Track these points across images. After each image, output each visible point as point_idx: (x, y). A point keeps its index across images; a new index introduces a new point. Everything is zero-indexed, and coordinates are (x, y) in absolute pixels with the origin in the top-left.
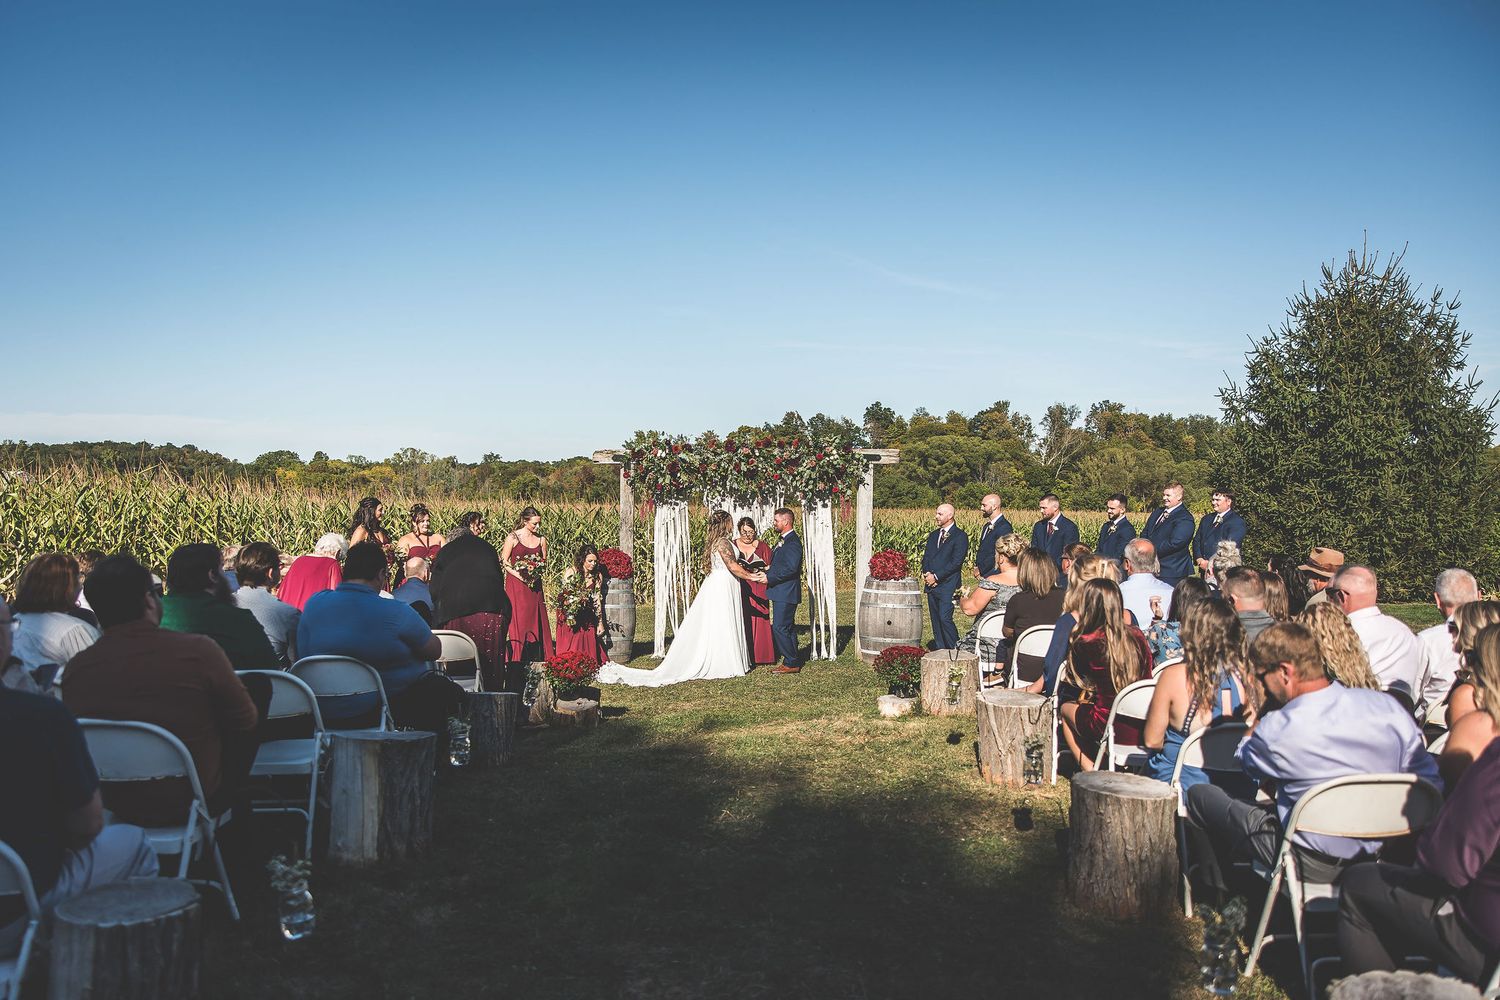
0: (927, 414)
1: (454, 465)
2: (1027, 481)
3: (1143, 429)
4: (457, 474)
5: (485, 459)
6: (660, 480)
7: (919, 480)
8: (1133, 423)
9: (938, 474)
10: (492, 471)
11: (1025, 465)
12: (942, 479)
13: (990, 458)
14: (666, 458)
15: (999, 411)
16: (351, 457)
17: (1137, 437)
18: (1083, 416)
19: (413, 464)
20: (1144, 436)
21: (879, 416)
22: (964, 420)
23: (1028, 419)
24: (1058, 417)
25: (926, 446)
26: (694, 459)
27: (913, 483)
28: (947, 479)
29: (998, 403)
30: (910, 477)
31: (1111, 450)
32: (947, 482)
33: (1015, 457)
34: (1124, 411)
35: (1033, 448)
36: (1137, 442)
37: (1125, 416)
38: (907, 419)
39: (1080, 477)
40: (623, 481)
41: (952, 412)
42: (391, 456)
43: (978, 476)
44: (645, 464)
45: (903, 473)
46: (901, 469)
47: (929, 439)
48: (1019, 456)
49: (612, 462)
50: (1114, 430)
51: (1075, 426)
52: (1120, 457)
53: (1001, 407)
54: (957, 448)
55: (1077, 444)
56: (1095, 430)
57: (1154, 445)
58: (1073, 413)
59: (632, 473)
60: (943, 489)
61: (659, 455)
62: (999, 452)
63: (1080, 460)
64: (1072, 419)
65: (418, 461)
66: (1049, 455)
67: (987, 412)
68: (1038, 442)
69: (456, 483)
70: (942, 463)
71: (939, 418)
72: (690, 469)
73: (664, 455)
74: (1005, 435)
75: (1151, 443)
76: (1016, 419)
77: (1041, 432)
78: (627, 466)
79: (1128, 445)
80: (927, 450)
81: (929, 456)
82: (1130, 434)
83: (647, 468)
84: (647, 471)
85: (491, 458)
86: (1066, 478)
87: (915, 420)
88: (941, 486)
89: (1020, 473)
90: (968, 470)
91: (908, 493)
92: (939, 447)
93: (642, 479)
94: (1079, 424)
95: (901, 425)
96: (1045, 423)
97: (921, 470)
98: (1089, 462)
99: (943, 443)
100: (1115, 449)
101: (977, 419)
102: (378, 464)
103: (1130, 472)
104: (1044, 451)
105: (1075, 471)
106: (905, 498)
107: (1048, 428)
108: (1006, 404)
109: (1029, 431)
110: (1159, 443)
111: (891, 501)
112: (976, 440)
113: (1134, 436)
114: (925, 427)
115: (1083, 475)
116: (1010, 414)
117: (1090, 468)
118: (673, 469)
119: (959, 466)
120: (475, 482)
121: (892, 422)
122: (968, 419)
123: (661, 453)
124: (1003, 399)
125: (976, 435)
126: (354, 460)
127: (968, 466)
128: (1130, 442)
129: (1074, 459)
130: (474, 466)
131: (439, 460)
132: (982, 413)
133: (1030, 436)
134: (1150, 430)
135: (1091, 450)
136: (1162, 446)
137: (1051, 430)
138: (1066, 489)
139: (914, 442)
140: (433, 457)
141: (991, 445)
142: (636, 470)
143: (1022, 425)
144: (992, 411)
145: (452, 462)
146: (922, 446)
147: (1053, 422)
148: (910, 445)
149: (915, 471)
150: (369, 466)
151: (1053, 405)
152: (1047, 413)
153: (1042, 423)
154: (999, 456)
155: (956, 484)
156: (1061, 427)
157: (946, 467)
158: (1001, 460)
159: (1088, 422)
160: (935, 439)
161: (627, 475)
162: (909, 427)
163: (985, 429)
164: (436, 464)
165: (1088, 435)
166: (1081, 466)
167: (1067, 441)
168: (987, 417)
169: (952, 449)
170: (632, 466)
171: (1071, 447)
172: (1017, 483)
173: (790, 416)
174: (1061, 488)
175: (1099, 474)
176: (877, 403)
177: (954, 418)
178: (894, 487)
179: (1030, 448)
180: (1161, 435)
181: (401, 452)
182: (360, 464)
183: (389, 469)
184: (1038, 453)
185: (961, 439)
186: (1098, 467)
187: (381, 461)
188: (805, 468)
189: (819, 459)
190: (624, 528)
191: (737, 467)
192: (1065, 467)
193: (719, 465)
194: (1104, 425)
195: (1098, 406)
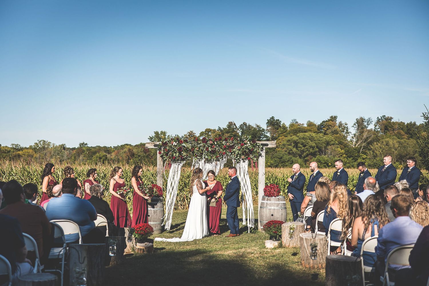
0: (297, 122)
1: (64, 148)
2: (346, 155)
3: (402, 129)
4: (66, 153)
5: (80, 145)
6: (174, 154)
7: (294, 155)
8: (397, 126)
9: (303, 152)
10: (83, 151)
11: (345, 147)
12: (305, 154)
13: (328, 143)
14: (177, 145)
15: (332, 121)
16: (13, 145)
17: (400, 133)
18: (373, 123)
19: (44, 148)
20: (402, 132)
21: (273, 123)
22: (315, 125)
23: (346, 124)
24: (360, 123)
25: (297, 138)
26: (189, 146)
27: (290, 156)
28: (307, 154)
29: (332, 117)
30: (289, 153)
31: (387, 139)
32: (307, 155)
33: (340, 143)
34: (393, 121)
35: (349, 138)
36: (399, 136)
37: (393, 123)
38: (287, 125)
39: (372, 153)
40: (158, 156)
41: (309, 121)
42: (33, 144)
43: (322, 152)
44: (168, 148)
45: (286, 151)
46: (285, 149)
47: (298, 135)
48: (342, 143)
49: (153, 147)
50: (388, 130)
51: (369, 128)
52: (391, 143)
53: (333, 119)
54: (312, 139)
55: (370, 136)
56: (379, 130)
57: (408, 137)
58: (369, 122)
59: (162, 152)
60: (306, 159)
61: (174, 144)
62: (332, 141)
63: (371, 145)
64: (368, 125)
65: (46, 146)
66: (357, 142)
67: (326, 121)
68: (351, 136)
69: (65, 157)
70: (305, 146)
71: (303, 124)
72: (187, 150)
73: (176, 144)
74: (335, 132)
75: (406, 136)
76: (341, 125)
77: (353, 131)
78: (160, 149)
79: (395, 137)
80: (297, 140)
81: (298, 143)
82: (396, 132)
83: (169, 150)
84: (169, 151)
85: (82, 145)
86: (365, 153)
87: (292, 125)
88: (304, 157)
89: (343, 151)
90: (317, 150)
91: (288, 161)
92: (303, 138)
93: (167, 155)
94: (371, 127)
95: (284, 128)
96: (355, 126)
97: (294, 150)
98: (376, 146)
99: (305, 137)
100: (389, 139)
101: (322, 125)
102: (26, 148)
103: (396, 150)
104: (354, 140)
105: (369, 150)
106: (287, 164)
107: (356, 129)
108: (335, 117)
109: (347, 130)
110: (410, 136)
111: (280, 165)
112: (321, 135)
113: (398, 133)
114: (296, 129)
115: (373, 152)
116: (338, 123)
117: (377, 148)
118: (180, 150)
119: (313, 148)
120: (75, 157)
121: (280, 127)
122: (317, 125)
123: (174, 143)
124: (334, 115)
125: (321, 132)
126: (14, 146)
127: (317, 147)
128: (396, 135)
129: (369, 144)
130: (74, 149)
131: (56, 146)
132: (324, 122)
133: (347, 133)
134: (406, 129)
135: (377, 139)
136: (411, 137)
137: (358, 129)
138: (365, 159)
139: (291, 136)
140: (54, 144)
141: (329, 137)
142: (164, 151)
143: (343, 127)
144: (329, 120)
145: (63, 147)
146: (295, 138)
147: (359, 126)
148: (289, 138)
149: (291, 150)
150: (22, 149)
151: (359, 118)
152: (356, 121)
153: (353, 126)
154: (332, 142)
155: (312, 157)
156: (362, 128)
157: (307, 148)
158: (333, 144)
159: (376, 126)
160: (301, 135)
161: (160, 153)
162: (288, 129)
163: (326, 129)
164: (55, 148)
165: (376, 132)
166: (372, 147)
167: (365, 135)
168: (326, 124)
169: (310, 139)
170: (162, 149)
171: (367, 138)
172: (341, 156)
173: (231, 124)
174: (363, 158)
175: (381, 151)
176: (273, 117)
177: (310, 124)
178: (281, 158)
179: (348, 139)
180: (411, 132)
181: (38, 142)
182: (17, 148)
183: (31, 151)
184: (351, 141)
185: (314, 135)
186: (381, 148)
187: (28, 146)
188: (236, 149)
189: (242, 145)
190: (159, 176)
191: (207, 149)
192: (365, 148)
193: (199, 148)
194: (383, 127)
195: (380, 118)
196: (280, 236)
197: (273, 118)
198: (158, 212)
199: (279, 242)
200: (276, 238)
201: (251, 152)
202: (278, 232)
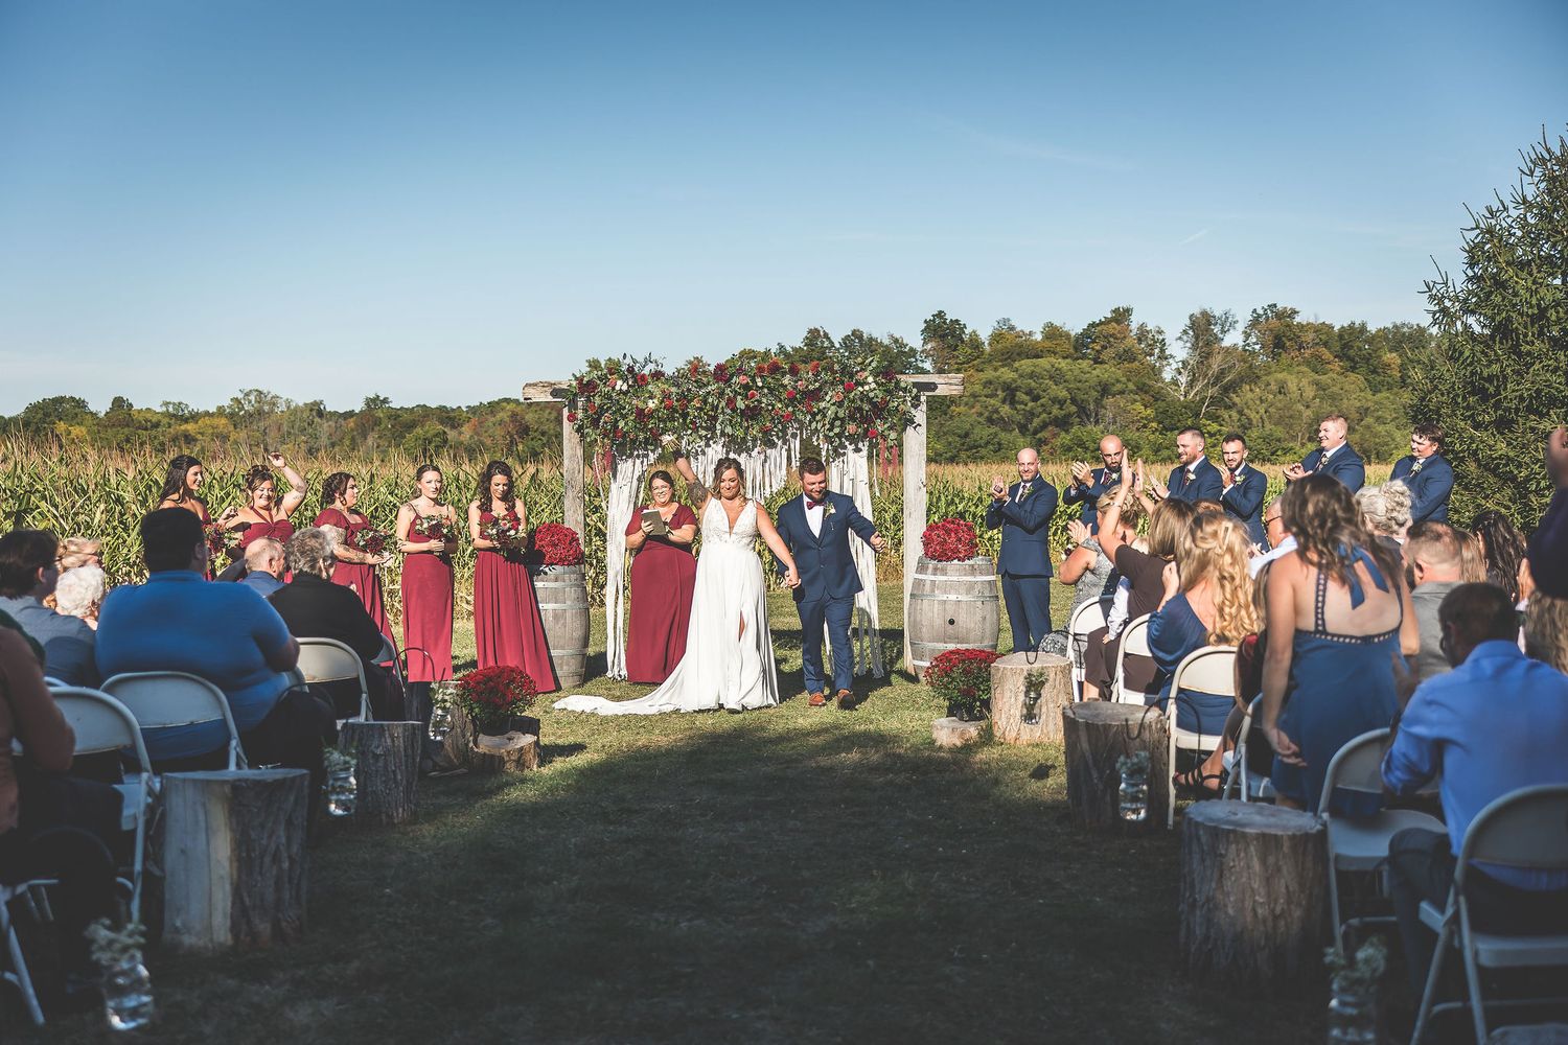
0: (1012, 328)
1: (320, 414)
2: (1159, 423)
3: (1326, 344)
4: (325, 427)
5: (367, 404)
6: (621, 424)
7: (1005, 425)
8: (1310, 336)
9: (1032, 414)
10: (377, 422)
11: (1156, 400)
12: (1036, 422)
13: (1105, 390)
14: (628, 391)
15: (1118, 322)
16: (167, 404)
17: (1318, 358)
18: (1241, 327)
19: (260, 412)
20: (1327, 355)
21: (943, 332)
22: (1068, 336)
23: (1160, 332)
24: (1202, 329)
25: (1013, 375)
27: (994, 429)
28: (1044, 422)
29: (1116, 311)
30: (990, 421)
31: (1280, 376)
32: (1044, 426)
33: (1142, 389)
34: (1298, 319)
35: (1168, 375)
36: (1317, 365)
37: (1301, 326)
38: (985, 335)
39: (1234, 414)
40: (567, 427)
41: (1050, 325)
42: (226, 402)
43: (1088, 417)
44: (597, 401)
45: (980, 414)
46: (978, 408)
47: (1016, 364)
48: (1148, 388)
49: (550, 399)
50: (1283, 347)
51: (1228, 341)
52: (1292, 385)
53: (1121, 315)
54: (1057, 377)
55: (1230, 367)
56: (1257, 347)
57: (1342, 368)
58: (1227, 323)
59: (580, 414)
60: (1038, 436)
61: (618, 388)
62: (1118, 381)
63: (1235, 392)
64: (1223, 332)
65: (266, 408)
66: (1191, 384)
67: (1101, 323)
68: (1174, 366)
69: (324, 440)
70: (1036, 399)
71: (1031, 334)
73: (625, 388)
74: (1128, 356)
75: (1337, 365)
76: (1143, 334)
77: (1179, 351)
78: (573, 405)
79: (1304, 369)
80: (1014, 381)
81: (1017, 389)
82: (1307, 353)
83: (601, 407)
84: (601, 411)
85: (375, 403)
86: (1215, 418)
87: (997, 337)
88: (1035, 432)
89: (1149, 411)
90: (1073, 409)
91: (988, 443)
92: (1032, 375)
93: (595, 423)
94: (1233, 338)
95: (975, 343)
96: (1185, 338)
97: (1006, 410)
98: (1247, 395)
99: (1038, 370)
100: (1285, 374)
101: (1086, 334)
102: (207, 414)
103: (1308, 407)
104: (1183, 379)
105: (1228, 407)
106: (983, 451)
107: (1189, 345)
108: (1128, 311)
109: (1162, 351)
110: (1348, 364)
111: (963, 455)
112: (1085, 364)
113: (1312, 355)
114: (1010, 347)
115: (1241, 413)
116: (1134, 326)
117: (1250, 403)
119: (1061, 403)
120: (353, 439)
121: (963, 342)
122: (1073, 334)
123: (620, 385)
124: (1123, 304)
125: (1084, 357)
126: (171, 409)
127: (1074, 401)
128: (1307, 363)
129: (1226, 389)
130: (350, 414)
131: (297, 406)
132: (1093, 325)
133: (1163, 357)
134: (1337, 347)
135: (1252, 377)
136: (1353, 369)
137: (1194, 347)
138: (1214, 435)
139: (996, 369)
140: (288, 402)
141: (1108, 372)
142: (585, 410)
143: (1152, 342)
144: (1108, 321)
145: (317, 410)
146: (1007, 374)
147: (1197, 337)
148: (989, 374)
149: (996, 411)
150: (194, 417)
151: (1197, 312)
152: (1188, 322)
153: (1180, 338)
154: (1119, 387)
155: (1056, 430)
156: (1208, 344)
157: (1042, 405)
158: (1122, 392)
159: (1247, 336)
160: (1025, 365)
161: (572, 418)
162: (987, 347)
163: (1098, 348)
164: (294, 412)
165: (1246, 354)
166: (1237, 400)
167: (1216, 364)
168: (1101, 332)
169: (1051, 378)
170: (580, 404)
171: (1222, 372)
172: (1145, 426)
173: (814, 336)
174: (1209, 433)
175: (1263, 411)
176: (940, 312)
177: (1052, 333)
178: (967, 435)
179: (1164, 375)
180: (1352, 353)
181: (240, 396)
182: (179, 415)
183: (223, 421)
184: (1175, 382)
185: (1063, 364)
186: (1262, 401)
187: (213, 409)
188: (828, 403)
189: (848, 389)
190: (570, 494)
191: (731, 402)
192: (1214, 401)
193: (705, 402)
194: (1269, 338)
195: (1261, 312)
196: (986, 704)
197: (940, 314)
198: (568, 615)
199: (983, 723)
200: (970, 710)
201: (880, 410)
202: (979, 689)
